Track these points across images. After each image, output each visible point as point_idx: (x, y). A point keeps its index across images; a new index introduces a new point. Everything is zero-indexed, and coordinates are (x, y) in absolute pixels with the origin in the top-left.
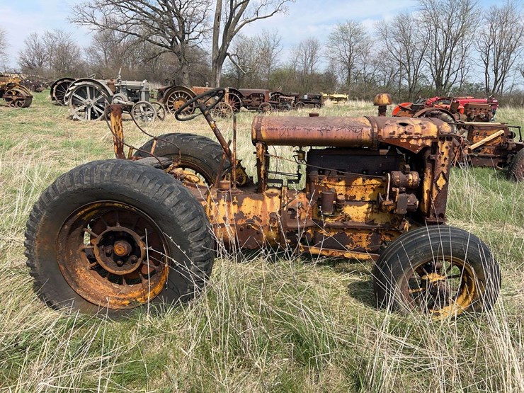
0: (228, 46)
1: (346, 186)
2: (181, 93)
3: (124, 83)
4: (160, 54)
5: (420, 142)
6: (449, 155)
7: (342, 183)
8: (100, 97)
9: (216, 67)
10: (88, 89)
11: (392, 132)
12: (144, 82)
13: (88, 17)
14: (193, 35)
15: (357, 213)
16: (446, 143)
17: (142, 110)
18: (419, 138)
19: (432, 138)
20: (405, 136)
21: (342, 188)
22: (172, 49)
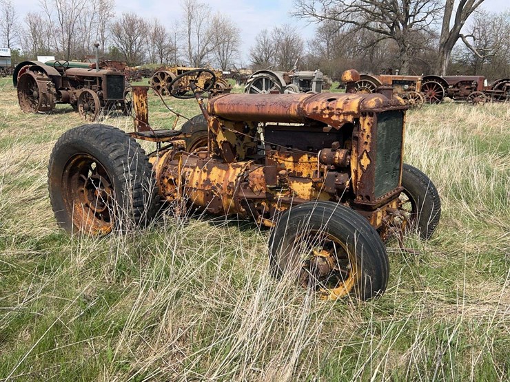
0: (462, 26)
1: (294, 162)
2: (365, 82)
3: (297, 73)
4: (378, 41)
5: (342, 117)
6: (371, 132)
7: (291, 159)
8: (274, 88)
9: (443, 52)
10: (264, 80)
11: (315, 107)
12: (316, 71)
13: (308, 9)
14: (419, 17)
15: (302, 189)
16: (368, 119)
18: (341, 114)
19: (353, 113)
20: (327, 112)
21: (291, 164)
22: (392, 35)
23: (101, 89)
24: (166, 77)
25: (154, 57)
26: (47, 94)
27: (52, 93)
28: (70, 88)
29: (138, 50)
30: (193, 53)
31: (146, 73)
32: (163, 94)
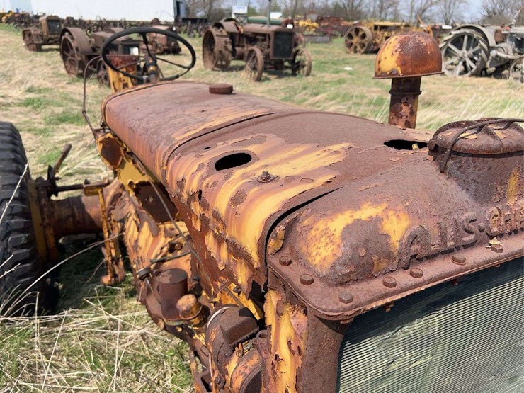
3: (515, 29)
8: (477, 48)
10: (466, 38)
23: (269, 47)
24: (361, 33)
27: (228, 50)
28: (245, 44)
29: (359, 5)
32: (356, 52)
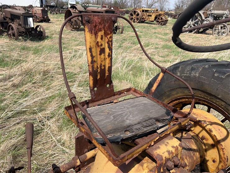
3: (213, 12)
8: (197, 20)
17: (220, 28)
24: (136, 13)
25: (131, 5)
26: (77, 20)
27: (79, 20)
29: (125, 2)
30: (148, 3)
31: (127, 12)
32: (134, 22)
